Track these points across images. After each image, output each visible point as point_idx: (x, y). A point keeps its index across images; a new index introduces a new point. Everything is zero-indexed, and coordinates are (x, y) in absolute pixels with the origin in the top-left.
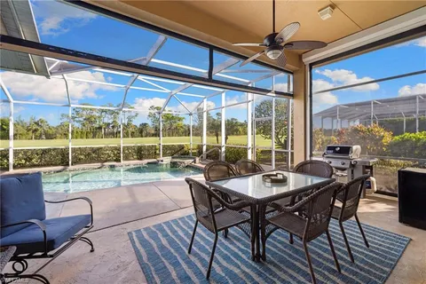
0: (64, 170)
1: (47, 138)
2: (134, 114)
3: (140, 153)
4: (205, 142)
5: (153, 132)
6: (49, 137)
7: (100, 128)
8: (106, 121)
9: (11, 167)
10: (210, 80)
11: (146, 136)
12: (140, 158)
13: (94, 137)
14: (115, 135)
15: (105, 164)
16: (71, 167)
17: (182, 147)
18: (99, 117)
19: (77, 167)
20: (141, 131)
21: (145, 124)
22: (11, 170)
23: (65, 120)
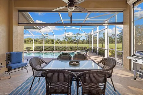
0: (52, 52)
1: (60, 44)
2: (80, 37)
4: (92, 46)
5: (86, 42)
6: (60, 43)
7: (71, 41)
8: (73, 39)
10: (71, 24)
11: (84, 44)
13: (70, 44)
15: (62, 51)
16: (54, 51)
17: (86, 48)
18: (71, 38)
19: (56, 51)
20: (83, 42)
21: (84, 40)
22: (44, 51)
23: (64, 39)
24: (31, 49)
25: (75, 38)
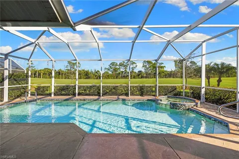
0: (98, 99)
2: (135, 66)
3: (142, 91)
5: (145, 75)
7: (119, 74)
8: (122, 70)
9: (77, 95)
11: (141, 78)
12: (142, 95)
13: (117, 78)
14: (126, 77)
15: (120, 97)
17: (175, 88)
18: (119, 68)
21: (141, 71)
22: (77, 96)
23: (106, 70)
24: (47, 91)
25: (126, 68)
